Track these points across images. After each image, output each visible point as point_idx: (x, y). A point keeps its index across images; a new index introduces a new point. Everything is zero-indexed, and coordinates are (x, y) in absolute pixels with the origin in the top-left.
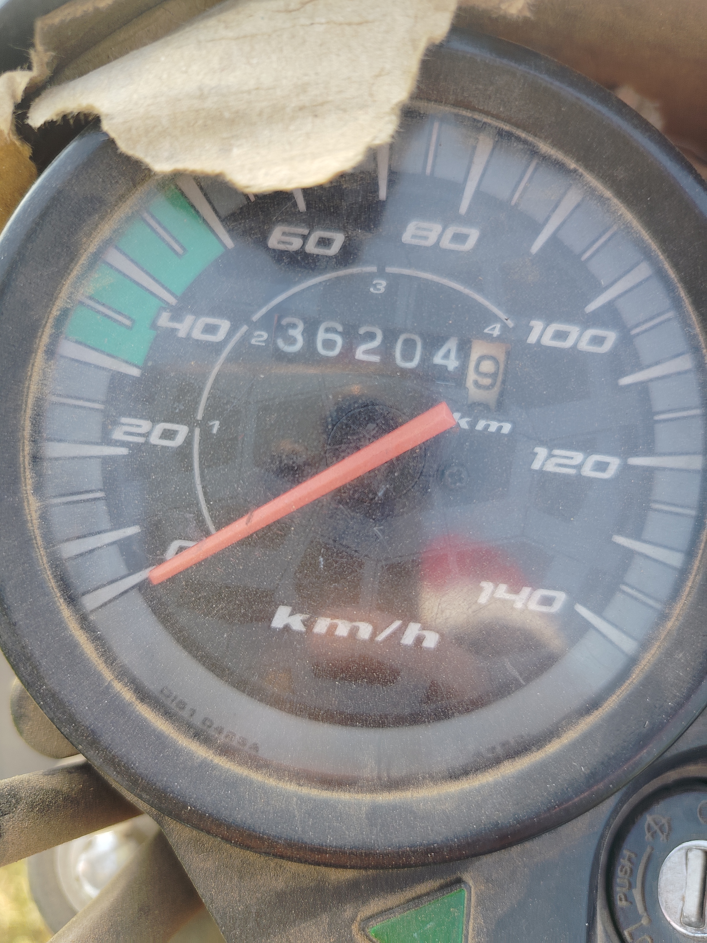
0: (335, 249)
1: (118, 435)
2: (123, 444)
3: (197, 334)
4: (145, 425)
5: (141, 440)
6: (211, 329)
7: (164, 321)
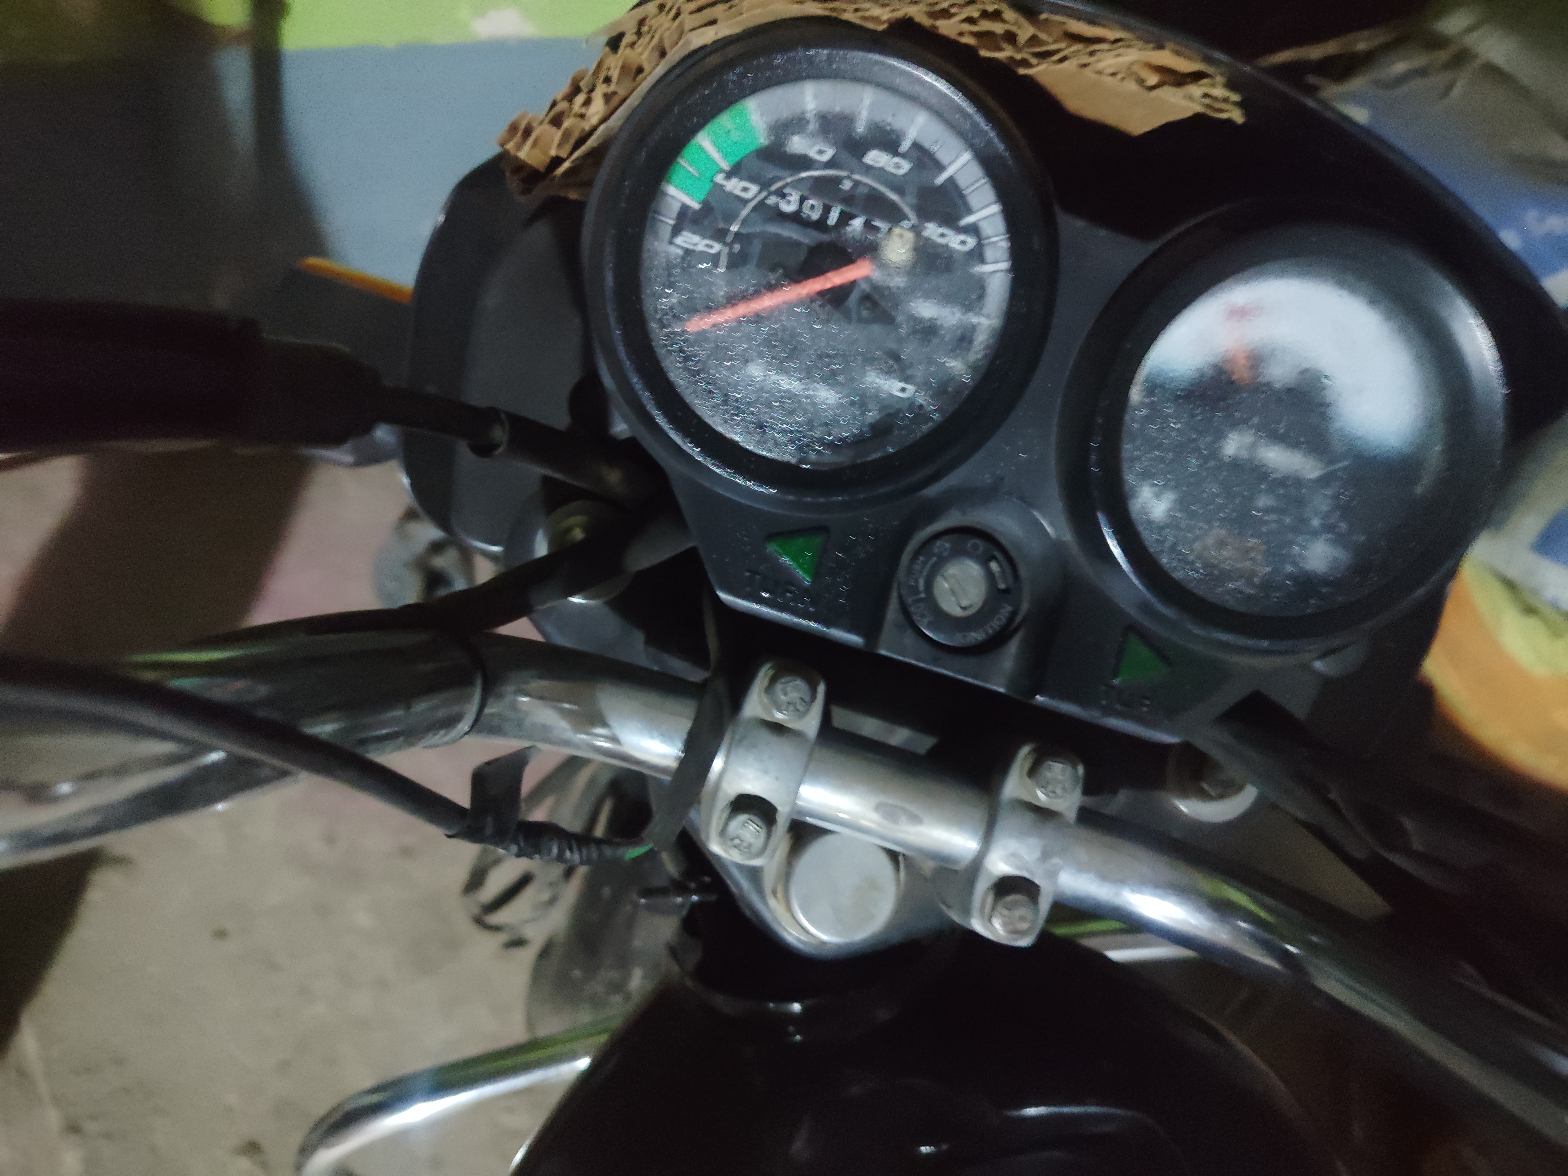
0: (825, 158)
1: (679, 240)
2: (682, 248)
3: (738, 192)
4: (696, 238)
5: (691, 247)
6: (745, 189)
7: (720, 178)
